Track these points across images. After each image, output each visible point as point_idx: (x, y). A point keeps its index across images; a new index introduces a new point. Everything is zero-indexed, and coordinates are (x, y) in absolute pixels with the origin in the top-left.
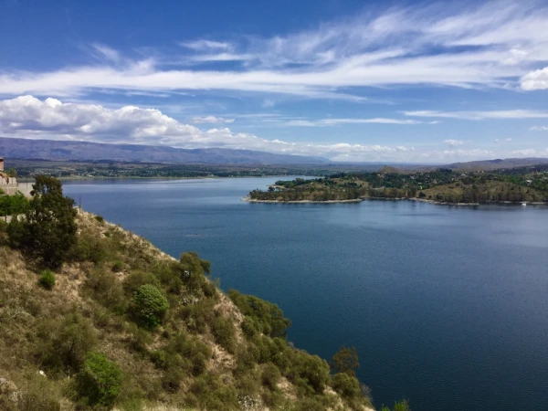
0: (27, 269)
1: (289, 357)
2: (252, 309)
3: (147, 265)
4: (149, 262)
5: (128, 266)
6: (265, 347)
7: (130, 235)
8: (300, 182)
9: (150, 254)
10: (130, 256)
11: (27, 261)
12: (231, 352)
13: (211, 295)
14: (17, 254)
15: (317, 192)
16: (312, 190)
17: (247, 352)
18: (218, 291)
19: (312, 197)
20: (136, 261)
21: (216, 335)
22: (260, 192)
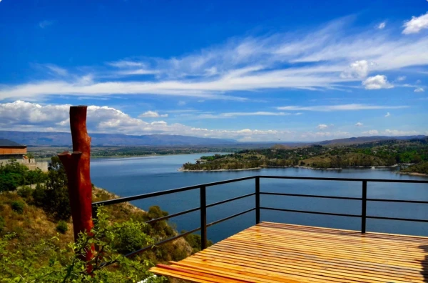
0: (49, 220)
3: (126, 216)
4: (127, 214)
5: (113, 217)
7: (113, 196)
8: (218, 157)
9: (128, 208)
10: (114, 210)
11: (47, 215)
13: (170, 235)
14: (40, 210)
15: (230, 164)
16: (227, 162)
18: (174, 232)
19: (227, 167)
20: (118, 214)
22: (191, 165)
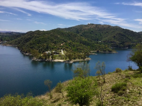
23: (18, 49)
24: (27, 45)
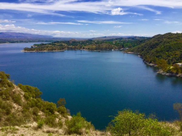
1: (42, 104)
2: (28, 90)
6: (33, 102)
8: (43, 44)
12: (20, 105)
13: (11, 86)
15: (49, 48)
16: (47, 47)
17: (26, 105)
18: (13, 85)
19: (47, 50)
21: (14, 100)
22: (28, 48)
23: (141, 57)
24: (153, 53)
